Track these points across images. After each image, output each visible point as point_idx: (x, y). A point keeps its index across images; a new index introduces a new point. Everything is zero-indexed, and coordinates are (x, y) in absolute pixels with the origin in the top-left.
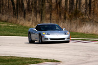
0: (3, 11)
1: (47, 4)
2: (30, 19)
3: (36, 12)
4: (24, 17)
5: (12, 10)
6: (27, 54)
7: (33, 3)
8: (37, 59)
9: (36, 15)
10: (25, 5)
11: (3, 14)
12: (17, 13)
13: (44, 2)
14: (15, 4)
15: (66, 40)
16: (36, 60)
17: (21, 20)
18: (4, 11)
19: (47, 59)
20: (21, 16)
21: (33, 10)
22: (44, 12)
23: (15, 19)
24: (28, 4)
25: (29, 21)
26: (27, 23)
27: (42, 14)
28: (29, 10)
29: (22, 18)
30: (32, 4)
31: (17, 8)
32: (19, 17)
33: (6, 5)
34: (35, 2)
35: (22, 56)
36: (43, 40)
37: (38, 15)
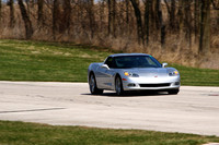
0: (115, 30)
1: (213, 12)
2: (176, 47)
3: (190, 30)
4: (162, 42)
5: (136, 27)
6: (169, 125)
7: (183, 9)
8: (192, 135)
9: (188, 37)
10: (165, 15)
11: (115, 36)
12: (147, 33)
13: (208, 8)
14: (143, 13)
15: (171, 86)
16: (189, 138)
17: (155, 48)
18: (118, 29)
19: (213, 137)
20: (155, 40)
21: (182, 25)
22: (206, 29)
23: (142, 46)
24: (171, 13)
25: (173, 50)
26: (169, 54)
27: (202, 35)
28: (174, 27)
29: (157, 44)
30: (180, 13)
31: (147, 23)
32: (151, 42)
33: (121, 16)
34: (188, 9)
35: (157, 130)
36: (126, 88)
37: (193, 38)
